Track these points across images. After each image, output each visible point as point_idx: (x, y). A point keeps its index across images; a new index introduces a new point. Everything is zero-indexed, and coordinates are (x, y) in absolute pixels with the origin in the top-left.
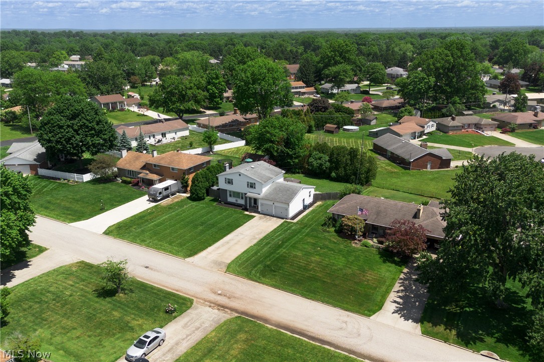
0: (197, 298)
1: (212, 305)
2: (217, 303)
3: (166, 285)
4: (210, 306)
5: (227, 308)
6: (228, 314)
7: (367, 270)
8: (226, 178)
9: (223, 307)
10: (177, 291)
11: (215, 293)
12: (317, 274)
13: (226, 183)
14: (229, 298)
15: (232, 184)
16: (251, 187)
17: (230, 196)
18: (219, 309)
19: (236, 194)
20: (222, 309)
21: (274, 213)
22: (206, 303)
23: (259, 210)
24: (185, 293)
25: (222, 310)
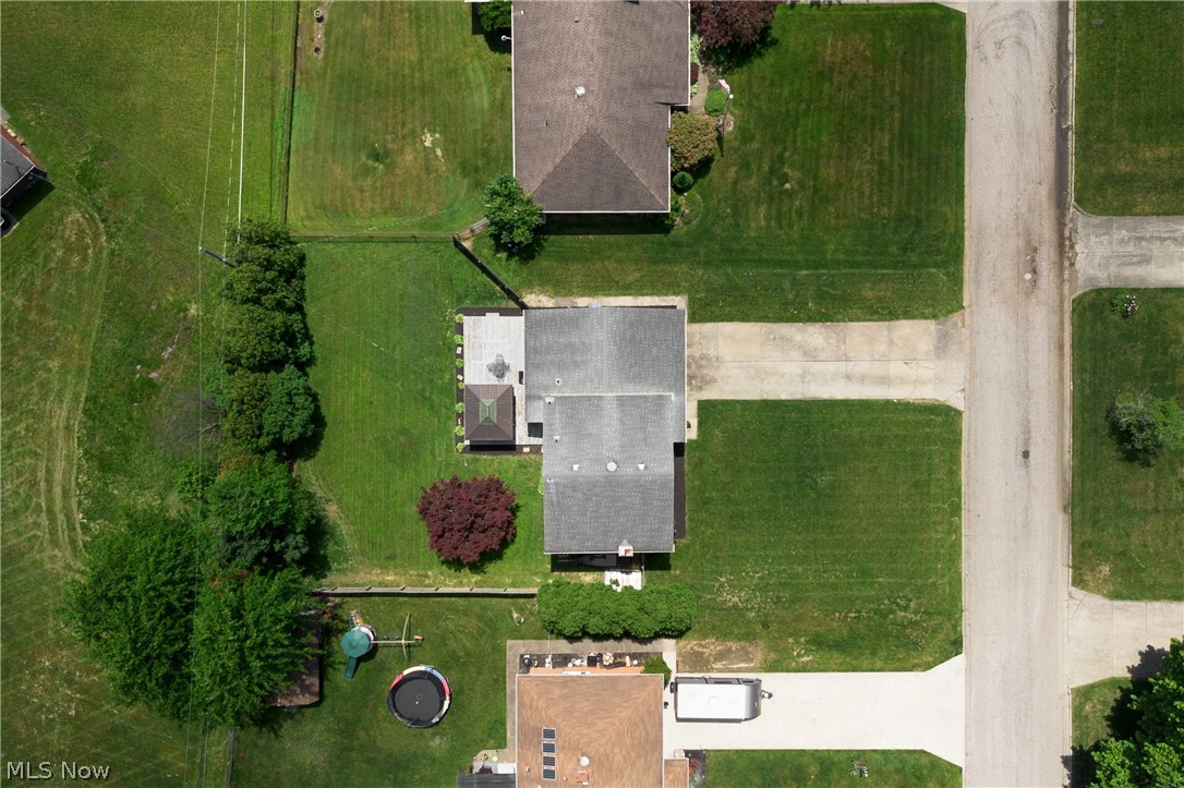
0: (1062, 302)
1: (1067, 263)
2: (1057, 260)
3: (1057, 377)
4: (1072, 264)
5: (1061, 238)
6: (1075, 225)
7: (823, 65)
9: (1061, 246)
10: (1061, 347)
11: (1034, 282)
12: (886, 144)
14: (1035, 250)
18: (1072, 247)
20: (1067, 243)
22: (1066, 276)
24: (1062, 329)
25: (1071, 241)
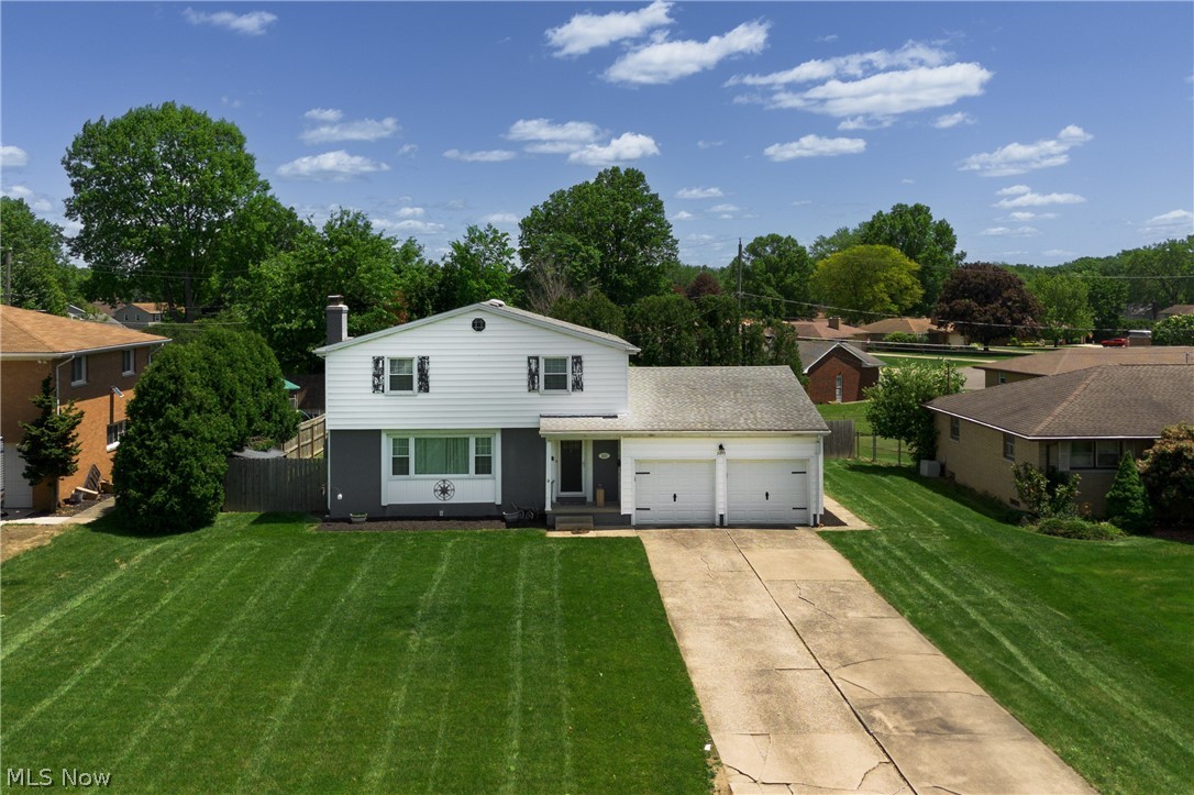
8: (377, 361)
13: (376, 387)
15: (424, 387)
16: (556, 382)
17: (400, 467)
19: (444, 451)
21: (721, 509)
23: (627, 506)
